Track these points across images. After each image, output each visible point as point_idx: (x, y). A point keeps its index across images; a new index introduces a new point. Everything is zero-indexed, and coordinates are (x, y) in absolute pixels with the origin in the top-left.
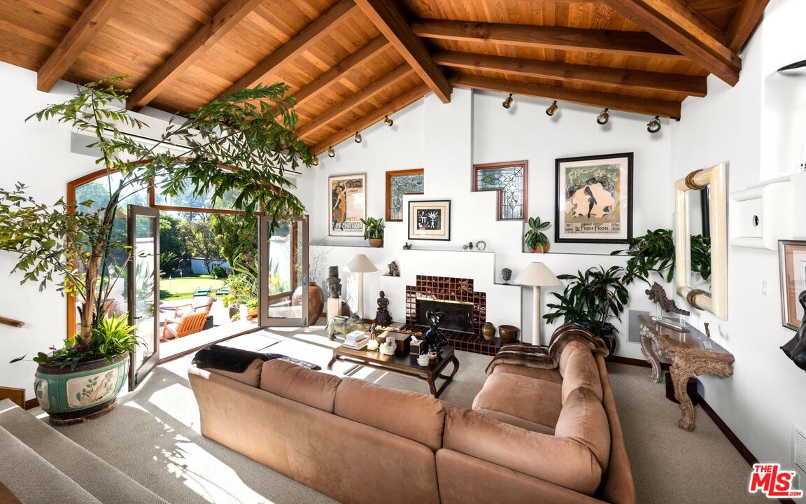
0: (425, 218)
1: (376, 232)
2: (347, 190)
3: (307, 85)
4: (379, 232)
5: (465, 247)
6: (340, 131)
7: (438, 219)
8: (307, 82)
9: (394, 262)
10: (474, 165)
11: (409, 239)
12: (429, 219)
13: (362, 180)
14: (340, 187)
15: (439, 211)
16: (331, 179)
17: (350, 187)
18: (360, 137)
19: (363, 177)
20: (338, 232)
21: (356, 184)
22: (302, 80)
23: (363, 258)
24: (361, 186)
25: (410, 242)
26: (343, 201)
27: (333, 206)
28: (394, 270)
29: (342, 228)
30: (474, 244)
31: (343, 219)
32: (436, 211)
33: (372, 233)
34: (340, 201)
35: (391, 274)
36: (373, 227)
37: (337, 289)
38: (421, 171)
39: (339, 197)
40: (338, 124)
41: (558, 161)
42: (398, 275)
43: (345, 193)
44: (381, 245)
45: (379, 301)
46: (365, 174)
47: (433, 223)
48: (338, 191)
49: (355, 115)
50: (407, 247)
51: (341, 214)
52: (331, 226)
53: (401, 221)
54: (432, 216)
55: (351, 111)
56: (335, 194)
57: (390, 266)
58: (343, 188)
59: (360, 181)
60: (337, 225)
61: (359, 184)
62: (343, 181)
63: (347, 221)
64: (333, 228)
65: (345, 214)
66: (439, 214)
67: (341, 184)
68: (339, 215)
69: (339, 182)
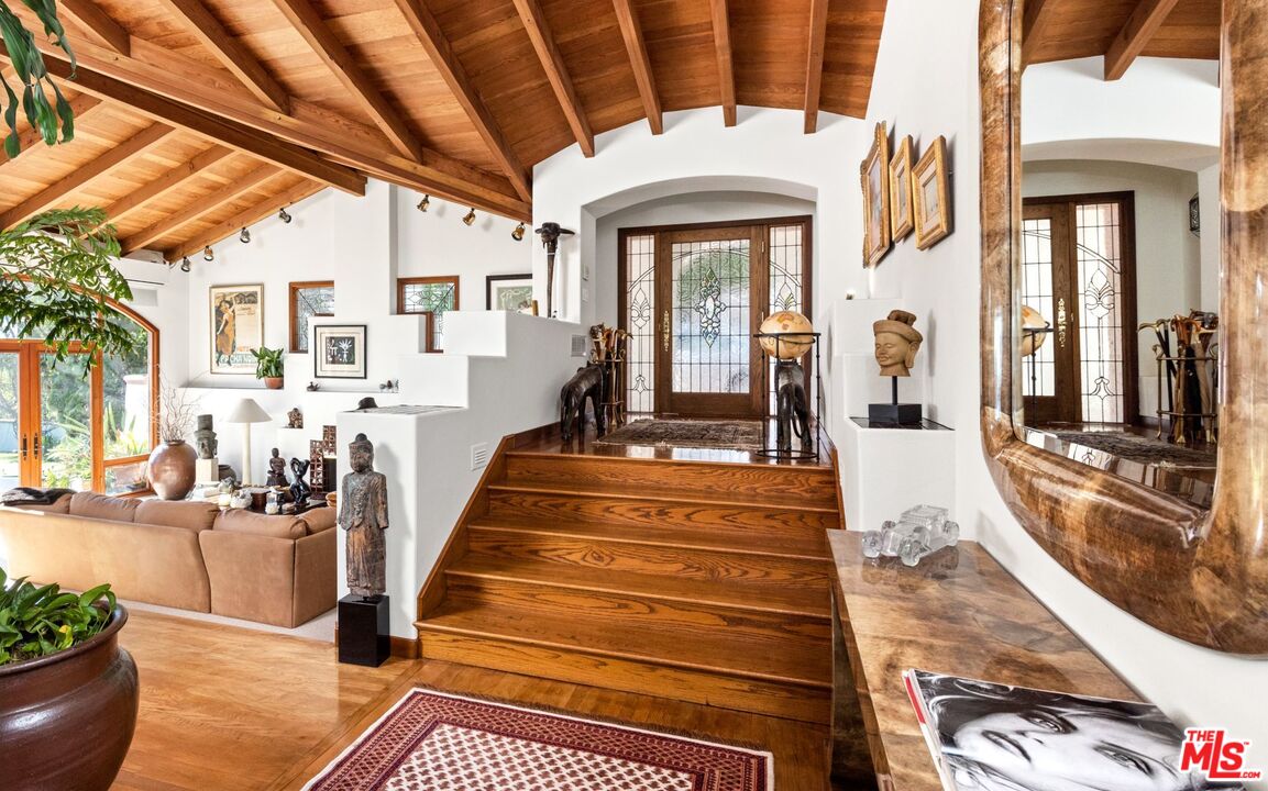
0: (336, 348)
1: (273, 368)
2: (236, 307)
3: (152, 182)
4: (277, 368)
5: (383, 387)
6: (220, 225)
7: (351, 351)
8: (152, 179)
9: (296, 410)
10: (398, 280)
11: (316, 376)
12: (340, 351)
13: (256, 293)
14: (227, 302)
15: (353, 339)
16: (213, 290)
17: (241, 303)
18: (247, 234)
19: (258, 289)
20: (224, 368)
21: (250, 298)
22: (144, 177)
23: (250, 403)
24: (255, 302)
25: (316, 382)
26: (230, 324)
27: (217, 330)
28: (296, 420)
29: (229, 362)
30: (394, 383)
31: (230, 349)
32: (349, 339)
33: (267, 370)
34: (227, 322)
35: (292, 425)
36: (269, 361)
37: (210, 447)
38: (330, 283)
39: (226, 317)
40: (216, 217)
41: (489, 279)
42: (300, 427)
43: (233, 311)
44: (280, 386)
45: (271, 462)
46: (262, 285)
47: (345, 356)
48: (223, 308)
49: (237, 207)
50: (313, 388)
51: (228, 342)
52: (214, 360)
53: (306, 352)
54: (345, 346)
55: (230, 203)
56: (219, 313)
57: (290, 414)
58: (231, 305)
59: (253, 295)
60: (222, 359)
61: (252, 298)
62: (231, 293)
63: (237, 352)
64: (217, 362)
65: (234, 342)
66: (353, 343)
67: (228, 299)
68: (224, 343)
69: (224, 296)
